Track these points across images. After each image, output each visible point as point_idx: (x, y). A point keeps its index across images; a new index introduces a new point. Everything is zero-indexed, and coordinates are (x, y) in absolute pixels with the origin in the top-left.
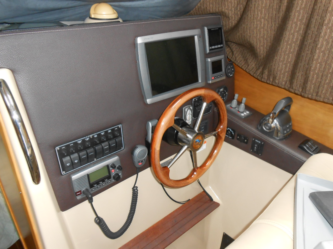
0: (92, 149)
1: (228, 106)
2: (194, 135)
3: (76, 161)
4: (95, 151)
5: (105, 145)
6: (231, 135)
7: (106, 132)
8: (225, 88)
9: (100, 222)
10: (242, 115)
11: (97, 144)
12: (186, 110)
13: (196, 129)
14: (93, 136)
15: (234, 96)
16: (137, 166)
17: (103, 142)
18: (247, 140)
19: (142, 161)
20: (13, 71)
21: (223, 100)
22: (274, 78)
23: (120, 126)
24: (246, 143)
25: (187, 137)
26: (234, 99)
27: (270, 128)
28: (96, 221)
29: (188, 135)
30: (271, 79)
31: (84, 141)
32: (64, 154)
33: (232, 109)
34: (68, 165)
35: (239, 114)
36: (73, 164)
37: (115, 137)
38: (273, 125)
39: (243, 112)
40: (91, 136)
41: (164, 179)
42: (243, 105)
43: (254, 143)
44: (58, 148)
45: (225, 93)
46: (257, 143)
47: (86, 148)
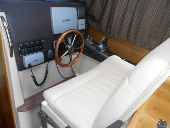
0: (32, 48)
1: (85, 40)
2: (71, 47)
3: (26, 51)
4: (33, 49)
5: (37, 47)
6: (86, 51)
7: (38, 42)
8: (85, 33)
9: (33, 77)
10: (90, 43)
11: (34, 46)
12: (69, 39)
13: (72, 45)
14: (33, 43)
15: (88, 36)
16: (49, 58)
17: (37, 46)
18: (91, 53)
19: (51, 56)
20: (6, 14)
21: (84, 37)
22: (101, 29)
23: (43, 41)
24: (91, 54)
25: (68, 47)
26: (87, 37)
27: (99, 48)
28: (32, 77)
29: (69, 47)
30: (100, 29)
31: (29, 44)
32: (22, 48)
33: (87, 41)
34: (23, 52)
35: (89, 43)
36: (25, 52)
37: (41, 45)
38: (100, 47)
39: (91, 43)
40: (32, 43)
41: (59, 62)
42: (91, 40)
43: (94, 53)
44: (20, 45)
45: (84, 35)
46: (94, 54)
47: (30, 47)
